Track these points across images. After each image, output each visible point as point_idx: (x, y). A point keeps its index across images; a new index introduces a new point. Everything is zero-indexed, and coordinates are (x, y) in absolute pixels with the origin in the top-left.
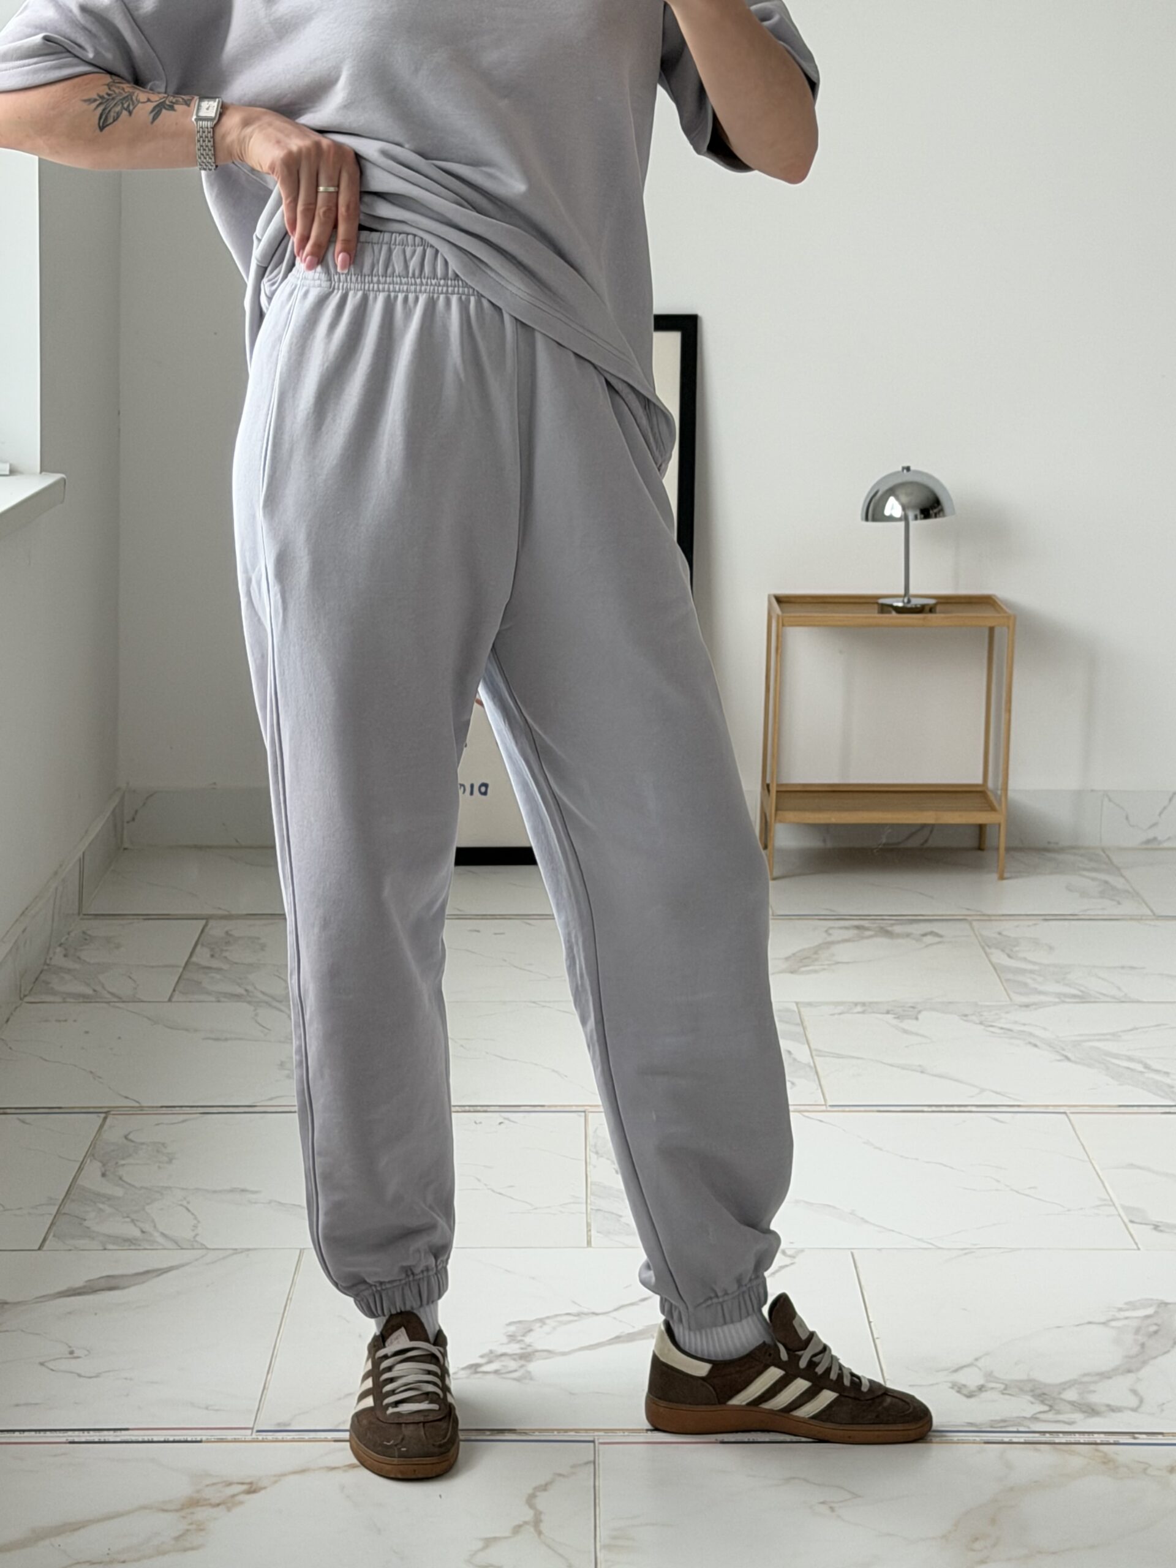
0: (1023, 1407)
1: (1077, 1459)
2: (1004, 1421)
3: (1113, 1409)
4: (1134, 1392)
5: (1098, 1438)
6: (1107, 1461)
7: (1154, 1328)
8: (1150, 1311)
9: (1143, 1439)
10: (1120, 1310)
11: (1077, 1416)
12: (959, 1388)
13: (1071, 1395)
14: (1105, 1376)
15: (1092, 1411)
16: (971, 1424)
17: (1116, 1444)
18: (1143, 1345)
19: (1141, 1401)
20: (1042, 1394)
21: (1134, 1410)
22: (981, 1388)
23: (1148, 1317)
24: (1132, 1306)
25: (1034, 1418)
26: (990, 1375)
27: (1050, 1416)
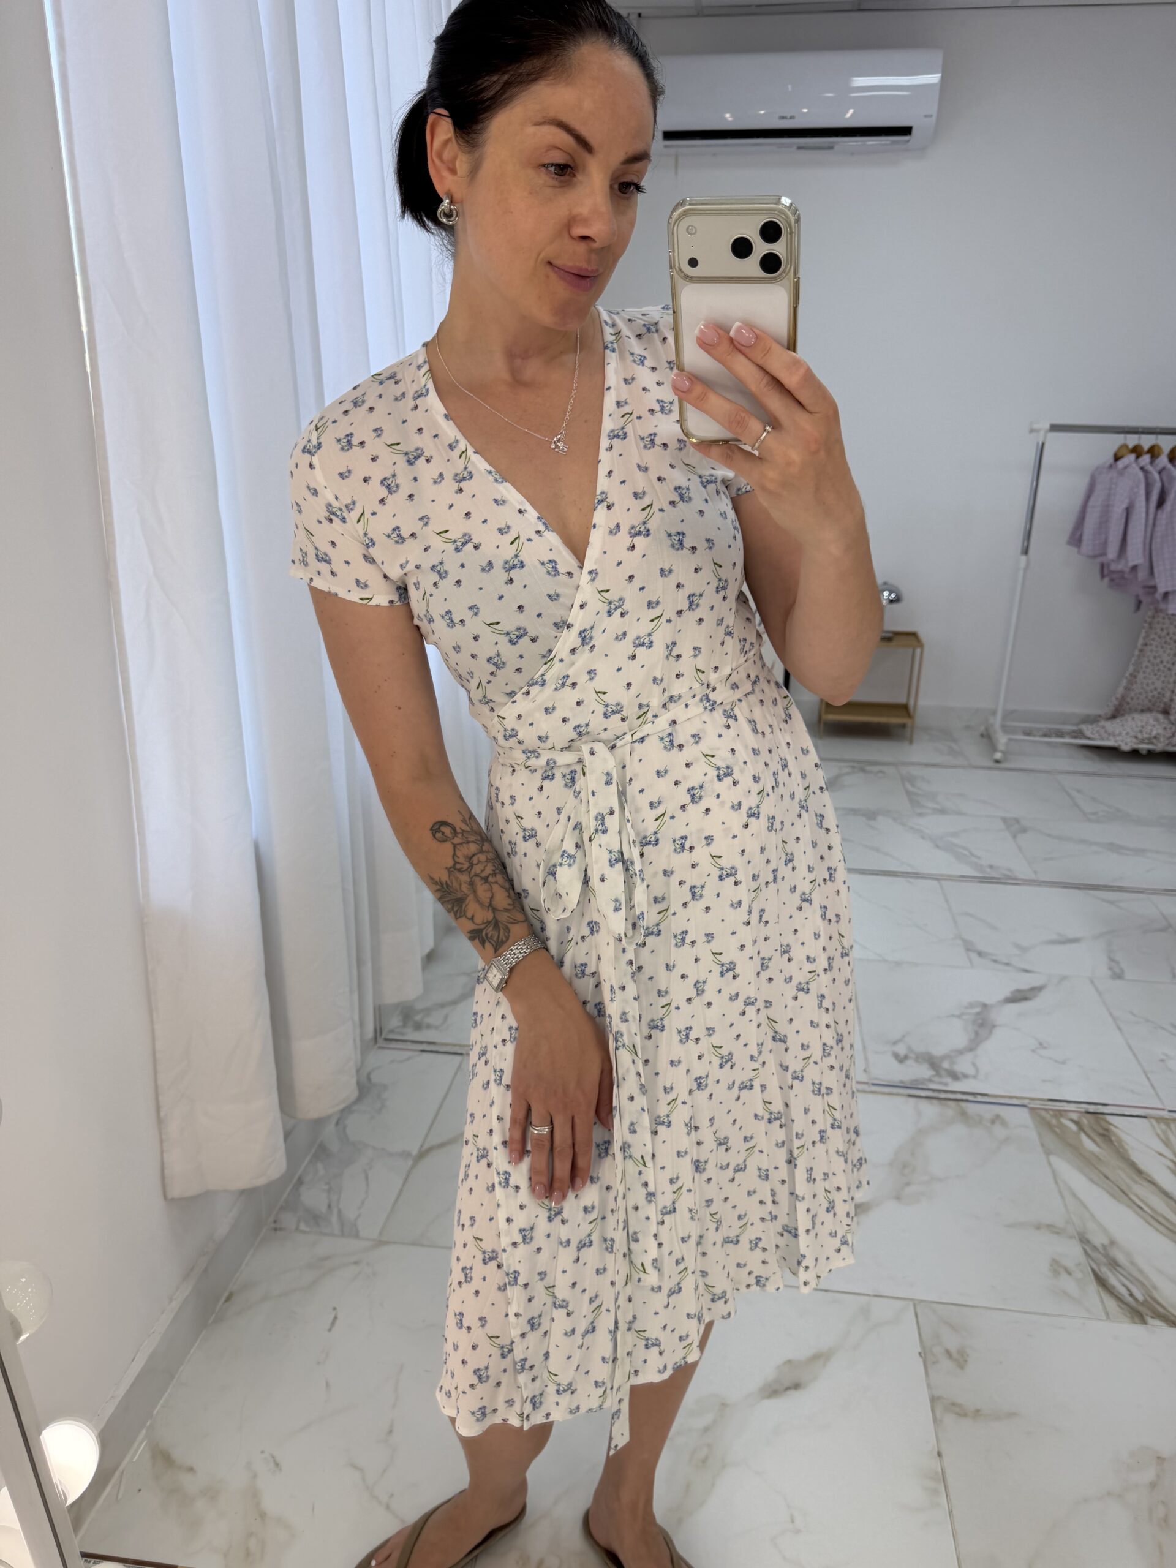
0: (923, 1072)
1: (950, 1110)
2: (916, 1080)
3: (966, 1076)
4: (974, 1065)
5: (959, 1096)
6: (963, 1114)
7: (980, 1021)
8: (978, 1010)
9: (979, 1098)
10: (967, 1008)
11: (949, 1080)
12: (896, 1056)
13: (946, 1065)
14: (961, 1052)
15: (955, 1076)
16: (902, 1082)
17: (967, 1101)
18: (977, 1033)
19: (977, 1070)
20: (933, 1063)
21: (975, 1077)
22: (906, 1057)
23: (978, 1014)
24: (971, 1005)
25: (930, 1080)
26: (910, 1049)
27: (936, 1079)
